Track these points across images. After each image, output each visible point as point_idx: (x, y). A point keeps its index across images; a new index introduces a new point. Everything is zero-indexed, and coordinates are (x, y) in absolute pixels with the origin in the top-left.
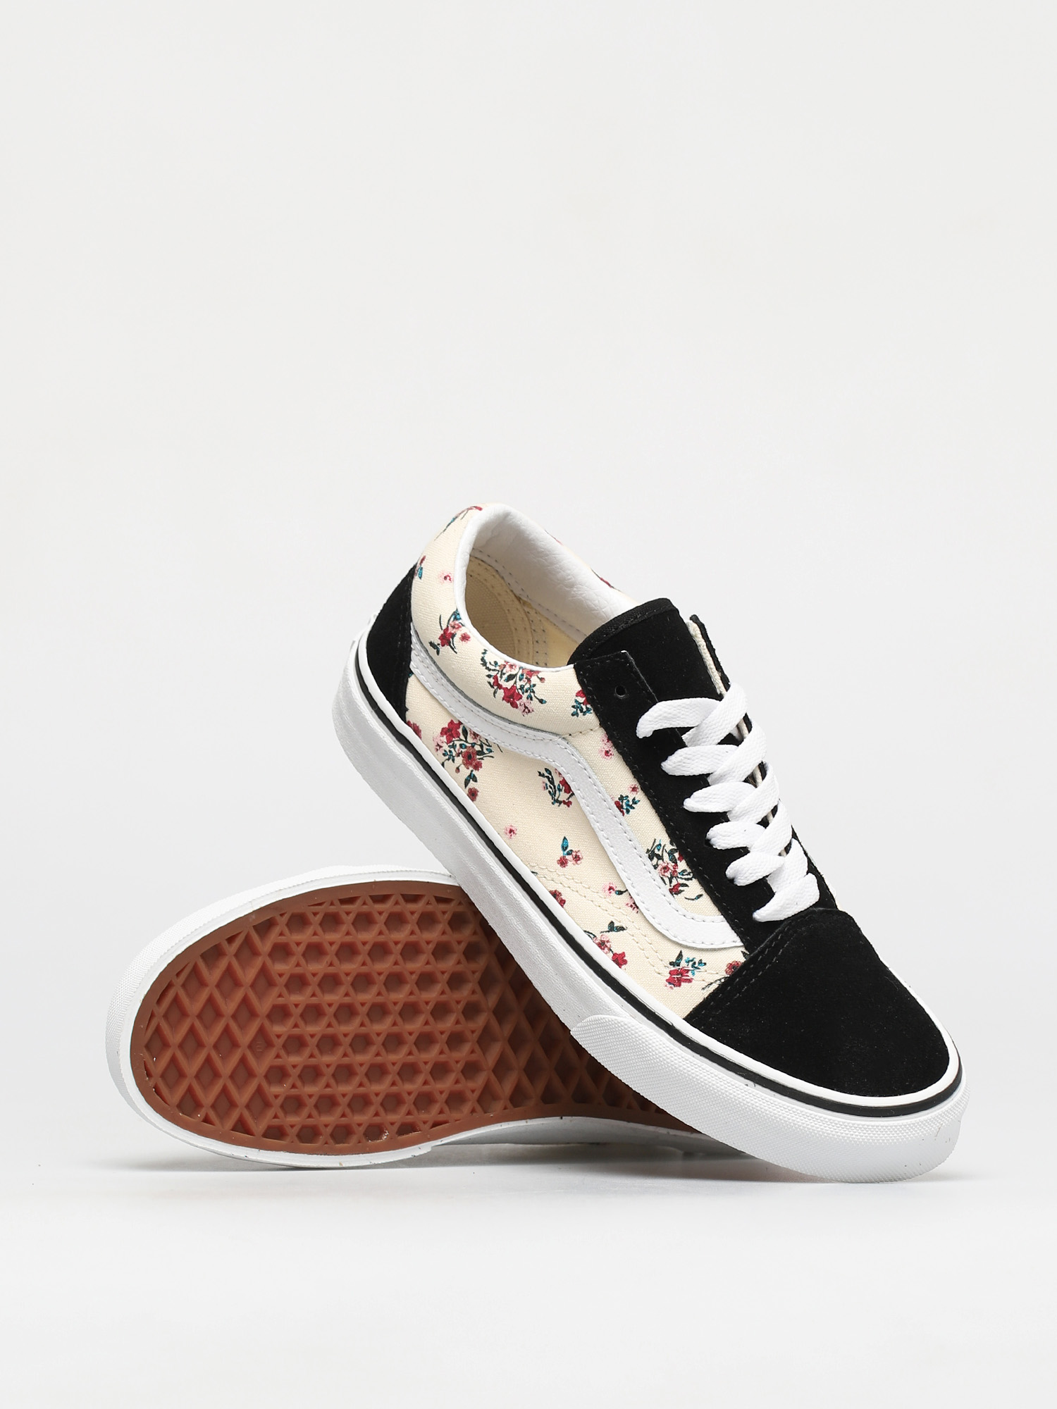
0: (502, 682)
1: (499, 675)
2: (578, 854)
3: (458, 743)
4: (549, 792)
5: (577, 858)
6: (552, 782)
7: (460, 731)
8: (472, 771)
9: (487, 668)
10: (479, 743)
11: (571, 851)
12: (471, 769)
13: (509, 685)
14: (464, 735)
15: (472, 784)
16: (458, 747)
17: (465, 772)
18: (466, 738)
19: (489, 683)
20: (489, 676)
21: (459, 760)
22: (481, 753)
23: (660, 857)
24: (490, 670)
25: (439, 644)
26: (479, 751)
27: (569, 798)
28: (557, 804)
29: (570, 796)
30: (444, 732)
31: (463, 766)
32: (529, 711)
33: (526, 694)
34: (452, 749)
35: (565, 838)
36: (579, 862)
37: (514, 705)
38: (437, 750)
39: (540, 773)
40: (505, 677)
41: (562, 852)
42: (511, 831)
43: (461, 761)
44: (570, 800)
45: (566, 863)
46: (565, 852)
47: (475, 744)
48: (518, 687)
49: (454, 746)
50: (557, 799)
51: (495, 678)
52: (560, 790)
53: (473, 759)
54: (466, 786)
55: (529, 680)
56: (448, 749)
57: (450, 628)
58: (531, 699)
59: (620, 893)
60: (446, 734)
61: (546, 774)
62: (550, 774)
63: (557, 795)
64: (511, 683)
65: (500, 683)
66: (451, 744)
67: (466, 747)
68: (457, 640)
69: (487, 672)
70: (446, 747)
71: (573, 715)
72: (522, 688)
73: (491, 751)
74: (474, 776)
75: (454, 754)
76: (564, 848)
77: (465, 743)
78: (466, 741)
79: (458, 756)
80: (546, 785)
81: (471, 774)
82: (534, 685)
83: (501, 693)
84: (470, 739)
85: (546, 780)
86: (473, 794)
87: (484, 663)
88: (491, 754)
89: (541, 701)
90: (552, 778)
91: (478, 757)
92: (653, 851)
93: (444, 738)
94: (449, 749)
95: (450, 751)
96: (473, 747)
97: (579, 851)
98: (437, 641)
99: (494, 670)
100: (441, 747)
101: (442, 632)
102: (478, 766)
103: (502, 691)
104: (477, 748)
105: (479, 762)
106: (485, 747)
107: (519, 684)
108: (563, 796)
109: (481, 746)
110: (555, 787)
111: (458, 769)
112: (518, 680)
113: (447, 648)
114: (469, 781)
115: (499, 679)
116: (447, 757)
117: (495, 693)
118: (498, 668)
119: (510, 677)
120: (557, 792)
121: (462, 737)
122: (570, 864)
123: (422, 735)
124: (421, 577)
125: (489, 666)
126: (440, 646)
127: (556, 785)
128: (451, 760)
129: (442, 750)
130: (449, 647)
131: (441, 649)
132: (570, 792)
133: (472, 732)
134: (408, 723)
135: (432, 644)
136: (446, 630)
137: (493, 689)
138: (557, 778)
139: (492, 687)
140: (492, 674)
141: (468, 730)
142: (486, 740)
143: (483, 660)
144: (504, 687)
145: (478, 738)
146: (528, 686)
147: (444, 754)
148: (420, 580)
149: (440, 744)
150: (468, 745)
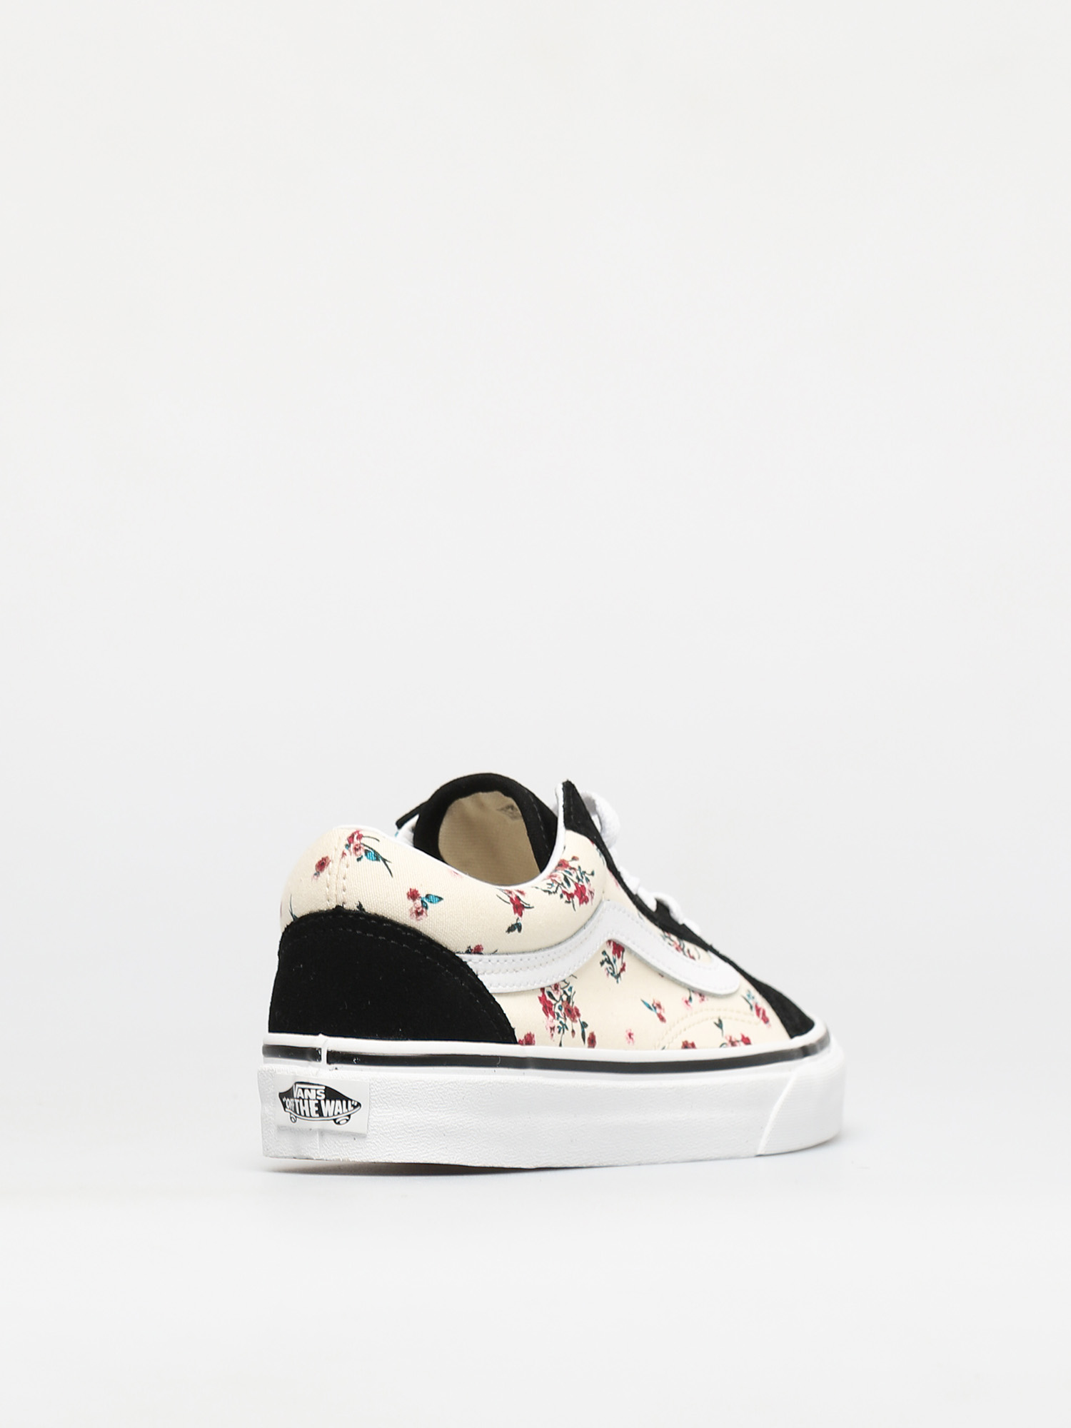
0: (569, 890)
1: (562, 888)
2: (656, 1002)
3: (557, 1010)
4: (611, 974)
5: (659, 1006)
6: (609, 962)
7: (548, 998)
8: (579, 1021)
9: (554, 893)
10: (562, 992)
11: (653, 1005)
12: (577, 1019)
13: (572, 889)
14: (552, 999)
15: (587, 1033)
16: (559, 1012)
17: (577, 1027)
18: (554, 999)
19: (566, 902)
20: (561, 897)
21: (569, 1022)
22: (569, 998)
24: (556, 891)
25: (517, 920)
26: (567, 999)
27: (621, 962)
28: (619, 979)
29: (622, 959)
30: (545, 1012)
31: (574, 1024)
32: (593, 894)
33: (584, 880)
34: (560, 1019)
35: (643, 1001)
36: (662, 1007)
37: (586, 900)
38: (552, 1035)
39: (600, 963)
40: (565, 885)
41: (653, 1012)
42: (630, 1036)
43: (571, 1022)
44: (623, 962)
46: (653, 1009)
47: (562, 996)
48: (577, 881)
49: (558, 1015)
50: (617, 974)
51: (564, 892)
52: (615, 961)
53: (572, 1013)
54: (585, 1041)
55: (574, 869)
56: (558, 1023)
57: (510, 895)
58: (588, 881)
59: (690, 999)
60: (547, 1012)
61: (603, 958)
62: (606, 953)
63: (615, 970)
64: (572, 883)
65: (568, 892)
66: (555, 1016)
67: (561, 1006)
68: (522, 898)
69: (558, 895)
70: (556, 1023)
72: (578, 878)
73: (571, 988)
74: (582, 1023)
75: (563, 1022)
76: (650, 1008)
77: (558, 1004)
78: (557, 1002)
79: (565, 1019)
80: (607, 969)
81: (580, 1023)
82: (578, 867)
83: (576, 899)
84: (557, 996)
85: (606, 965)
86: (592, 1042)
87: (549, 892)
88: (574, 991)
89: (593, 874)
90: (608, 957)
91: (571, 1004)
93: (549, 1017)
94: (558, 1021)
95: (560, 1023)
96: (562, 1000)
97: (654, 1000)
98: (512, 918)
99: (557, 888)
100: (554, 1028)
101: (512, 905)
102: (577, 1013)
103: (576, 897)
104: (565, 998)
105: (575, 1007)
106: (566, 990)
107: (574, 879)
108: (619, 964)
109: (565, 992)
110: (612, 964)
111: (573, 1031)
112: (570, 877)
113: (525, 912)
114: (584, 1030)
115: (566, 890)
116: (562, 1032)
117: (575, 906)
118: (555, 884)
119: (567, 881)
120: (615, 966)
121: (553, 1002)
122: (663, 1015)
123: (536, 1039)
124: (440, 899)
125: (551, 890)
126: (520, 918)
127: (612, 960)
128: (565, 1030)
129: (557, 1030)
130: (526, 910)
131: (521, 921)
132: (621, 953)
133: (553, 988)
134: (521, 1043)
135: (510, 929)
136: (511, 899)
137: (571, 904)
138: (610, 951)
139: (569, 902)
140: (560, 892)
141: (550, 990)
142: (564, 981)
143: (545, 891)
144: (573, 892)
145: (559, 989)
146: (578, 872)
147: (559, 1032)
148: (442, 902)
149: (552, 1026)
150: (560, 1003)
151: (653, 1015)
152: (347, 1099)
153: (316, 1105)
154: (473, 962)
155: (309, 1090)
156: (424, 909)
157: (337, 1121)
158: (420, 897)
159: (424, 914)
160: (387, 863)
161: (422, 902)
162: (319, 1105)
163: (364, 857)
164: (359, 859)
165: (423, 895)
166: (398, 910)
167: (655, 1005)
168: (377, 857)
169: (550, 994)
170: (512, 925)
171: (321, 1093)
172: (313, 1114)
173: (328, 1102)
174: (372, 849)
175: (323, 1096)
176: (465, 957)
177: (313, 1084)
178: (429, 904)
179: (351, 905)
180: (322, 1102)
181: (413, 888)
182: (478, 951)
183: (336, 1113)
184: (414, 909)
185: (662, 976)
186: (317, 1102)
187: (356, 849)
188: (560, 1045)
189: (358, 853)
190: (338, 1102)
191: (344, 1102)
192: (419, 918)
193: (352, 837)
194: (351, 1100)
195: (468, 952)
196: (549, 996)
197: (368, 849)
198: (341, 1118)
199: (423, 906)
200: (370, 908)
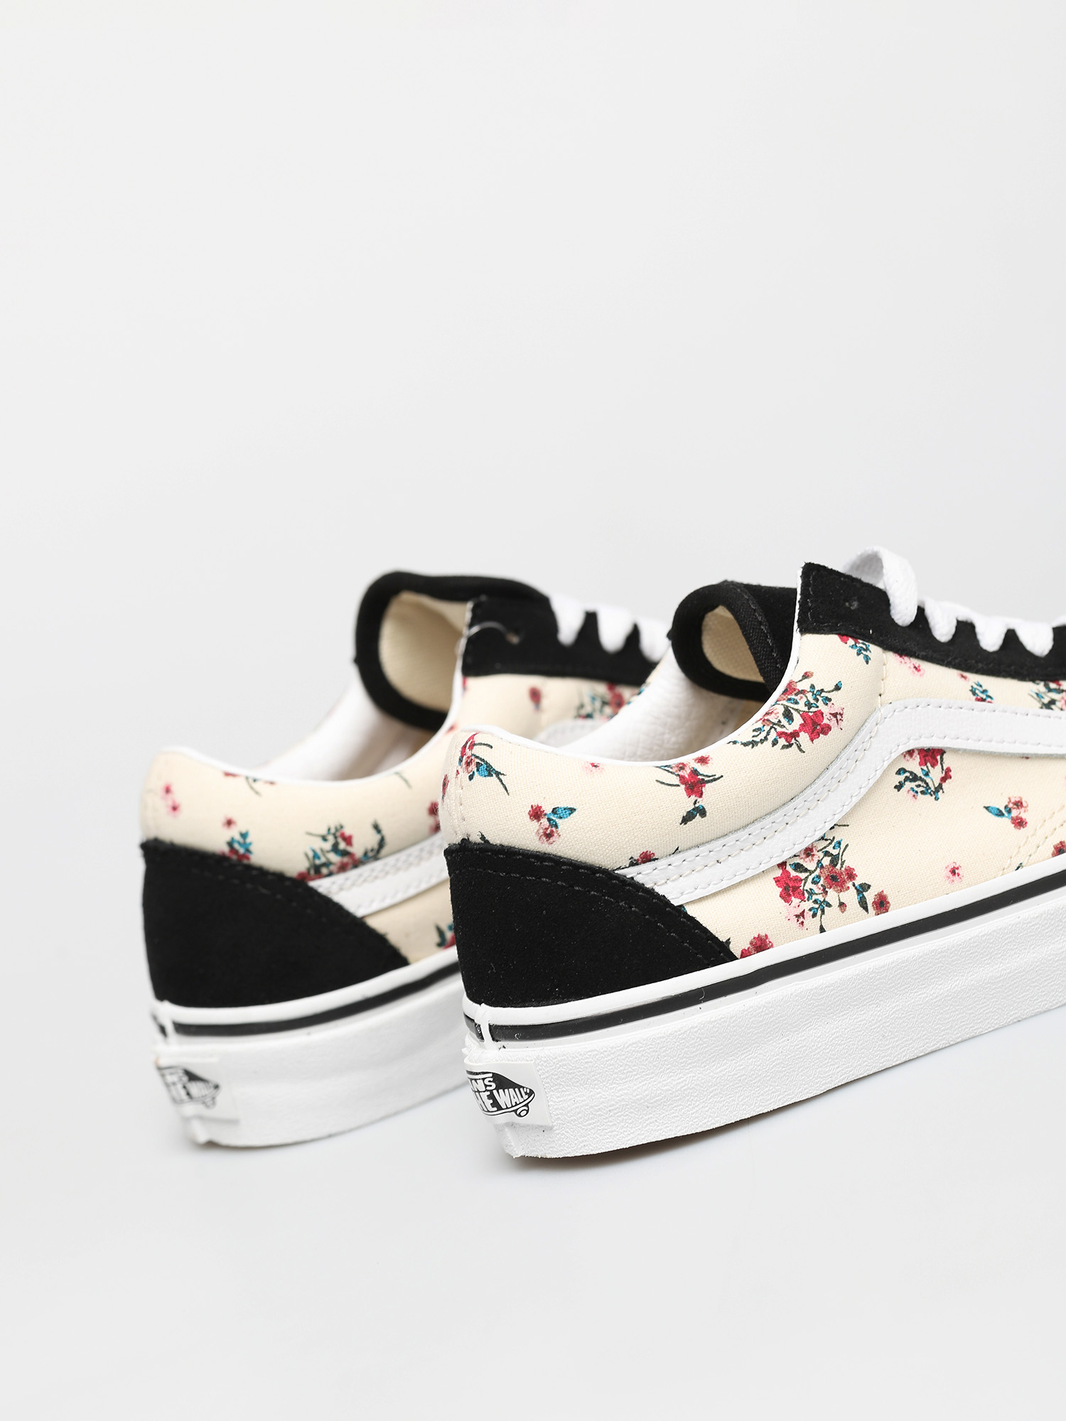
0: (790, 728)
1: (779, 729)
2: (1013, 800)
3: (809, 885)
4: (923, 793)
5: (1019, 804)
6: (914, 778)
7: (793, 873)
8: (854, 885)
9: (762, 741)
10: (821, 854)
11: (1006, 807)
12: (850, 884)
13: (798, 720)
14: (801, 872)
15: (870, 896)
16: (813, 887)
17: (850, 896)
18: (806, 870)
19: (784, 747)
20: (775, 743)
21: (832, 896)
22: (835, 860)
23: (1053, 702)
24: (766, 738)
25: (695, 803)
26: (832, 862)
27: (943, 769)
28: (940, 793)
29: (942, 765)
30: (786, 896)
31: (841, 894)
32: (841, 715)
33: (820, 703)
34: (815, 897)
35: (987, 808)
36: (1024, 804)
37: (826, 730)
38: (802, 923)
39: (896, 787)
40: (784, 722)
41: (1004, 818)
42: (953, 872)
43: (836, 894)
44: (945, 768)
45: (1021, 819)
46: (1006, 814)
47: (819, 862)
48: (806, 709)
49: (811, 893)
50: (935, 788)
51: (780, 735)
52: (927, 774)
53: (837, 877)
54: (866, 909)
55: (803, 692)
56: (810, 904)
57: (681, 773)
58: (830, 700)
60: (790, 895)
61: (902, 778)
62: (905, 771)
63: (931, 785)
64: (796, 716)
65: (789, 732)
66: (806, 895)
67: (819, 877)
68: (702, 769)
69: (769, 743)
70: (807, 905)
71: (867, 662)
72: (809, 705)
73: (839, 843)
74: (861, 885)
75: (820, 898)
76: (1000, 814)
77: (813, 875)
78: (811, 872)
79: (826, 893)
80: (912, 789)
81: (856, 888)
82: (813, 687)
83: (804, 738)
84: (810, 865)
85: (908, 785)
86: (882, 904)
87: (754, 744)
88: (843, 846)
89: (837, 688)
90: (911, 773)
91: (838, 867)
92: (1043, 704)
93: (795, 901)
94: (811, 901)
95: (815, 902)
96: (822, 867)
97: (1009, 798)
98: (688, 804)
99: (768, 733)
100: (802, 914)
101: (683, 787)
102: (851, 875)
103: (802, 734)
104: (826, 861)
105: (845, 869)
106: (830, 849)
107: (802, 707)
108: (936, 774)
109: (827, 854)
110: (921, 779)
111: (842, 905)
112: (796, 706)
113: (707, 789)
114: (863, 895)
115: (784, 730)
116: (819, 913)
117: (799, 747)
118: (766, 728)
119: (788, 715)
120: (928, 780)
121: (803, 875)
122: (1023, 815)
123: (771, 938)
124: (572, 810)
125: (757, 739)
126: (699, 800)
127: (920, 774)
128: (826, 908)
129: (808, 914)
130: (708, 785)
131: (702, 802)
132: (939, 757)
133: (803, 856)
134: (745, 954)
135: (685, 820)
136: (682, 778)
137: (795, 746)
138: (914, 765)
139: (791, 745)
140: (773, 735)
141: (797, 860)
142: (822, 838)
143: (745, 744)
144: (797, 728)
145: (815, 852)
146: (810, 696)
147: (814, 915)
148: (575, 814)
149: (798, 911)
150: (817, 873)
151: (1006, 822)
152: (519, 1087)
153: (489, 1097)
154: (644, 875)
155: (476, 1080)
156: (554, 829)
157: (518, 1112)
158: (546, 814)
159: (556, 835)
160: (501, 777)
161: (549, 820)
162: (491, 1096)
163: (476, 773)
164: (471, 778)
165: (548, 810)
166: (525, 836)
167: (1011, 805)
168: (490, 771)
169: (798, 867)
170: (689, 812)
171: (490, 1081)
172: (491, 1109)
173: (501, 1091)
174: (483, 760)
175: (494, 1086)
176: (630, 873)
177: (477, 1074)
178: (558, 821)
179: (475, 838)
180: (495, 1092)
181: (535, 804)
182: (647, 858)
183: (514, 1104)
184: (541, 831)
185: (1027, 758)
186: (489, 1093)
187: (468, 764)
188: (822, 930)
189: (470, 769)
190: (511, 1090)
191: (516, 1090)
192: (551, 840)
193: (464, 747)
194: (523, 1088)
195: (634, 863)
196: (795, 870)
197: (480, 762)
198: (521, 1109)
199: (551, 825)
200: (495, 838)
